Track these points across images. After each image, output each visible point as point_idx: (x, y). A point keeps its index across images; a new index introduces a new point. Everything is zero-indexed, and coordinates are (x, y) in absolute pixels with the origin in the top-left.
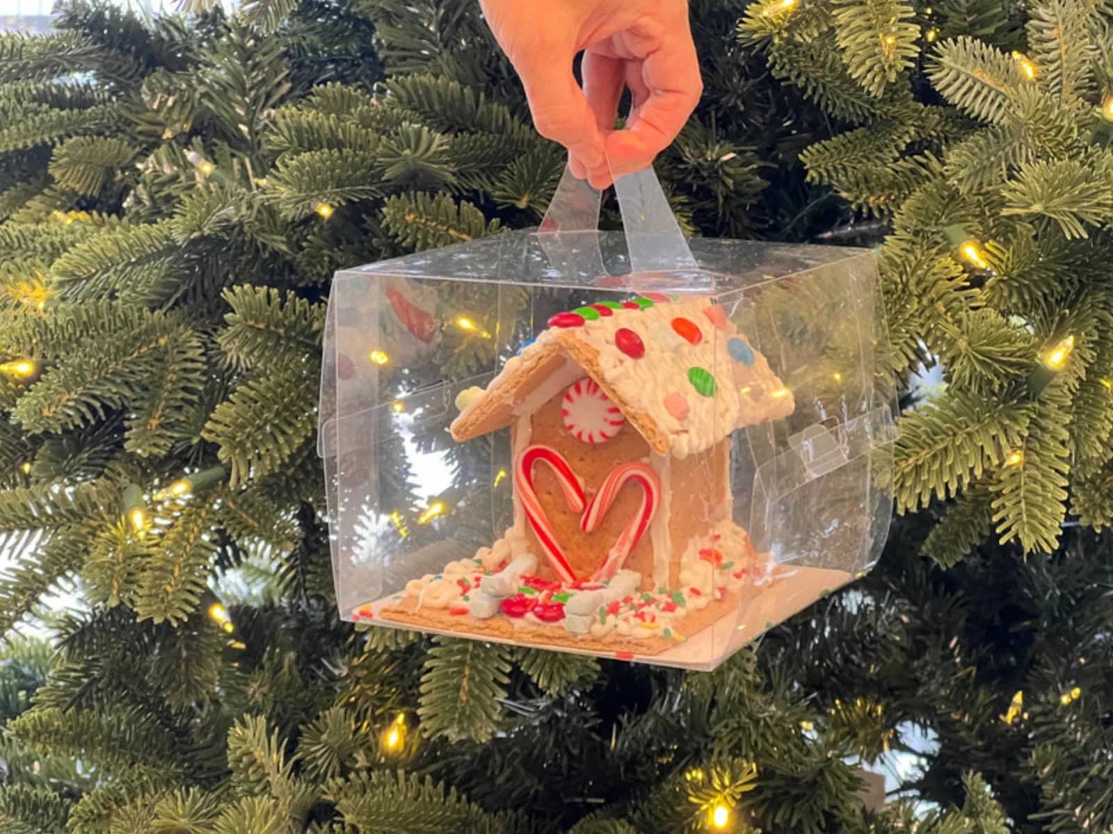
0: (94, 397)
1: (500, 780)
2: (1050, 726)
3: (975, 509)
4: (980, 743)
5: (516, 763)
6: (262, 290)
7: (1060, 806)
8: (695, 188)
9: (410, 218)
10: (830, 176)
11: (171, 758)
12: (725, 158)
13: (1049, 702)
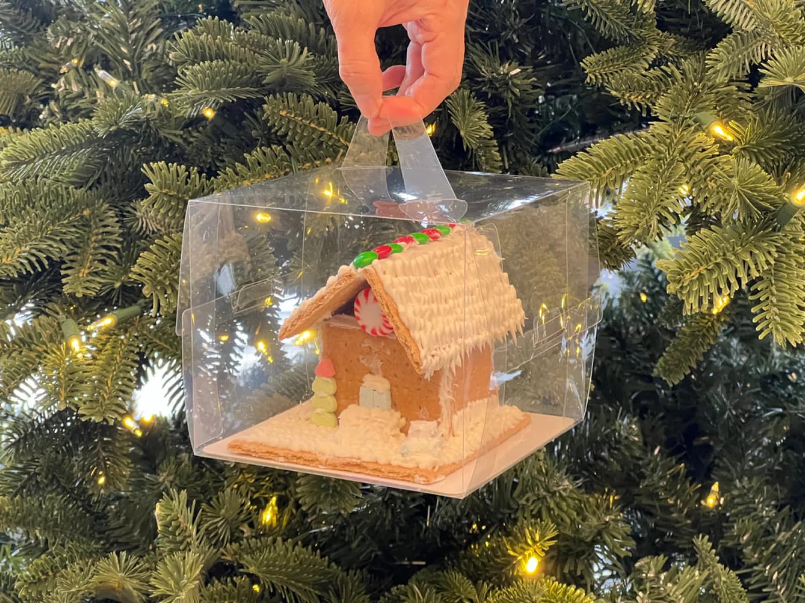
0: (40, 251)
1: (354, 545)
2: (744, 506)
3: (691, 342)
4: (689, 521)
5: (364, 531)
6: (173, 167)
7: (756, 564)
8: (489, 96)
9: (283, 113)
10: (603, 79)
11: (91, 537)
12: (513, 73)
13: (744, 487)
